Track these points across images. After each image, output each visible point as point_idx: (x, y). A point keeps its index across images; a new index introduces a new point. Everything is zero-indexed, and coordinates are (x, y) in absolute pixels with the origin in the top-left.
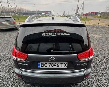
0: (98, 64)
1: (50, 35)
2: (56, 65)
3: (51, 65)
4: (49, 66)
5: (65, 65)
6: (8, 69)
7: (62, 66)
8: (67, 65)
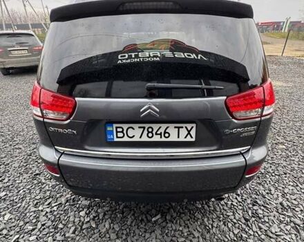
0: (284, 154)
1: (141, 59)
2: (161, 134)
3: (146, 132)
4: (141, 137)
5: (189, 133)
6: (25, 164)
7: (178, 137)
8: (193, 133)
